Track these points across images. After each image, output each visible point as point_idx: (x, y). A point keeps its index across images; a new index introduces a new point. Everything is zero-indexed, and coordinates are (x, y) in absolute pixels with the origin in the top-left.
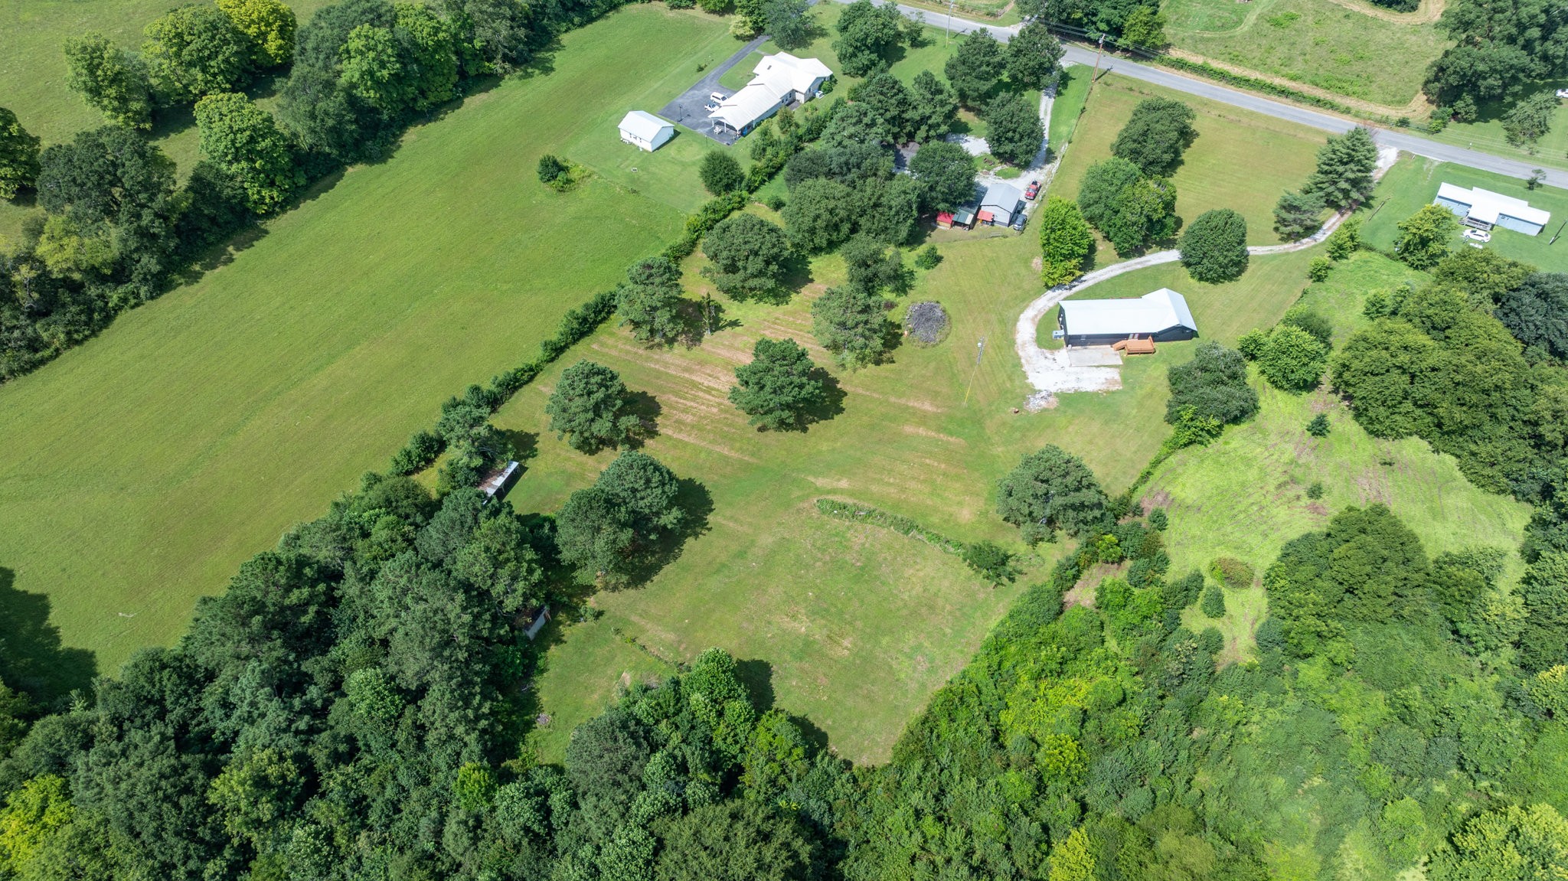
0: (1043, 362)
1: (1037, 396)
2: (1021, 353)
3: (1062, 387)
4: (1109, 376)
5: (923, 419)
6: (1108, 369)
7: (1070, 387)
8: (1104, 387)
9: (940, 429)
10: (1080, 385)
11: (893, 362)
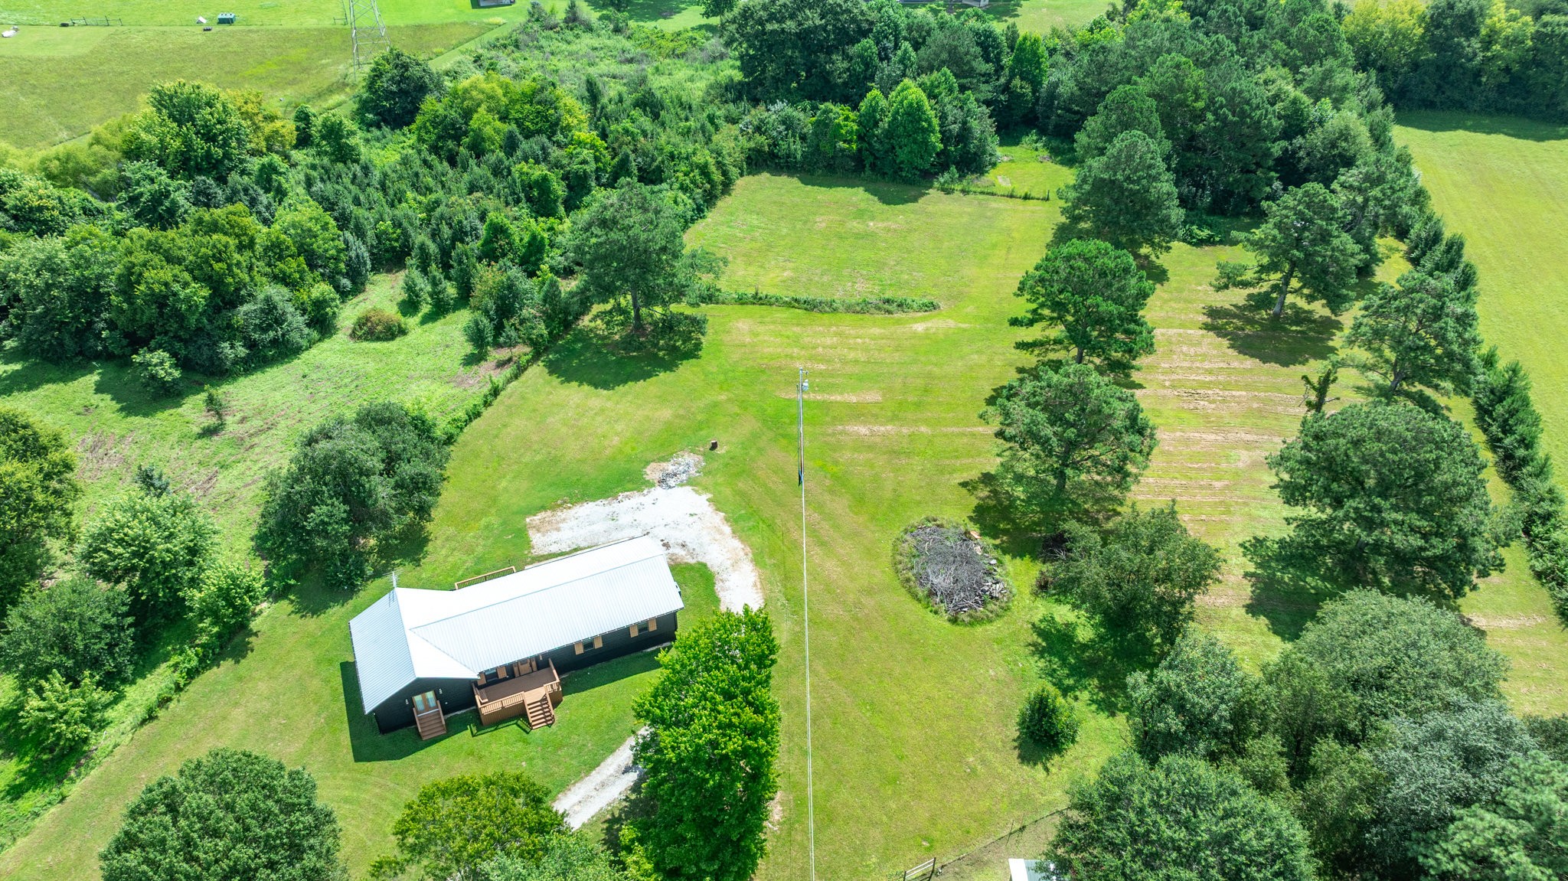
0: (688, 535)
1: (684, 477)
2: (736, 543)
3: (642, 499)
4: (554, 536)
5: (858, 413)
6: (554, 549)
7: (627, 502)
8: (561, 514)
9: (826, 406)
10: (608, 509)
11: (964, 485)
